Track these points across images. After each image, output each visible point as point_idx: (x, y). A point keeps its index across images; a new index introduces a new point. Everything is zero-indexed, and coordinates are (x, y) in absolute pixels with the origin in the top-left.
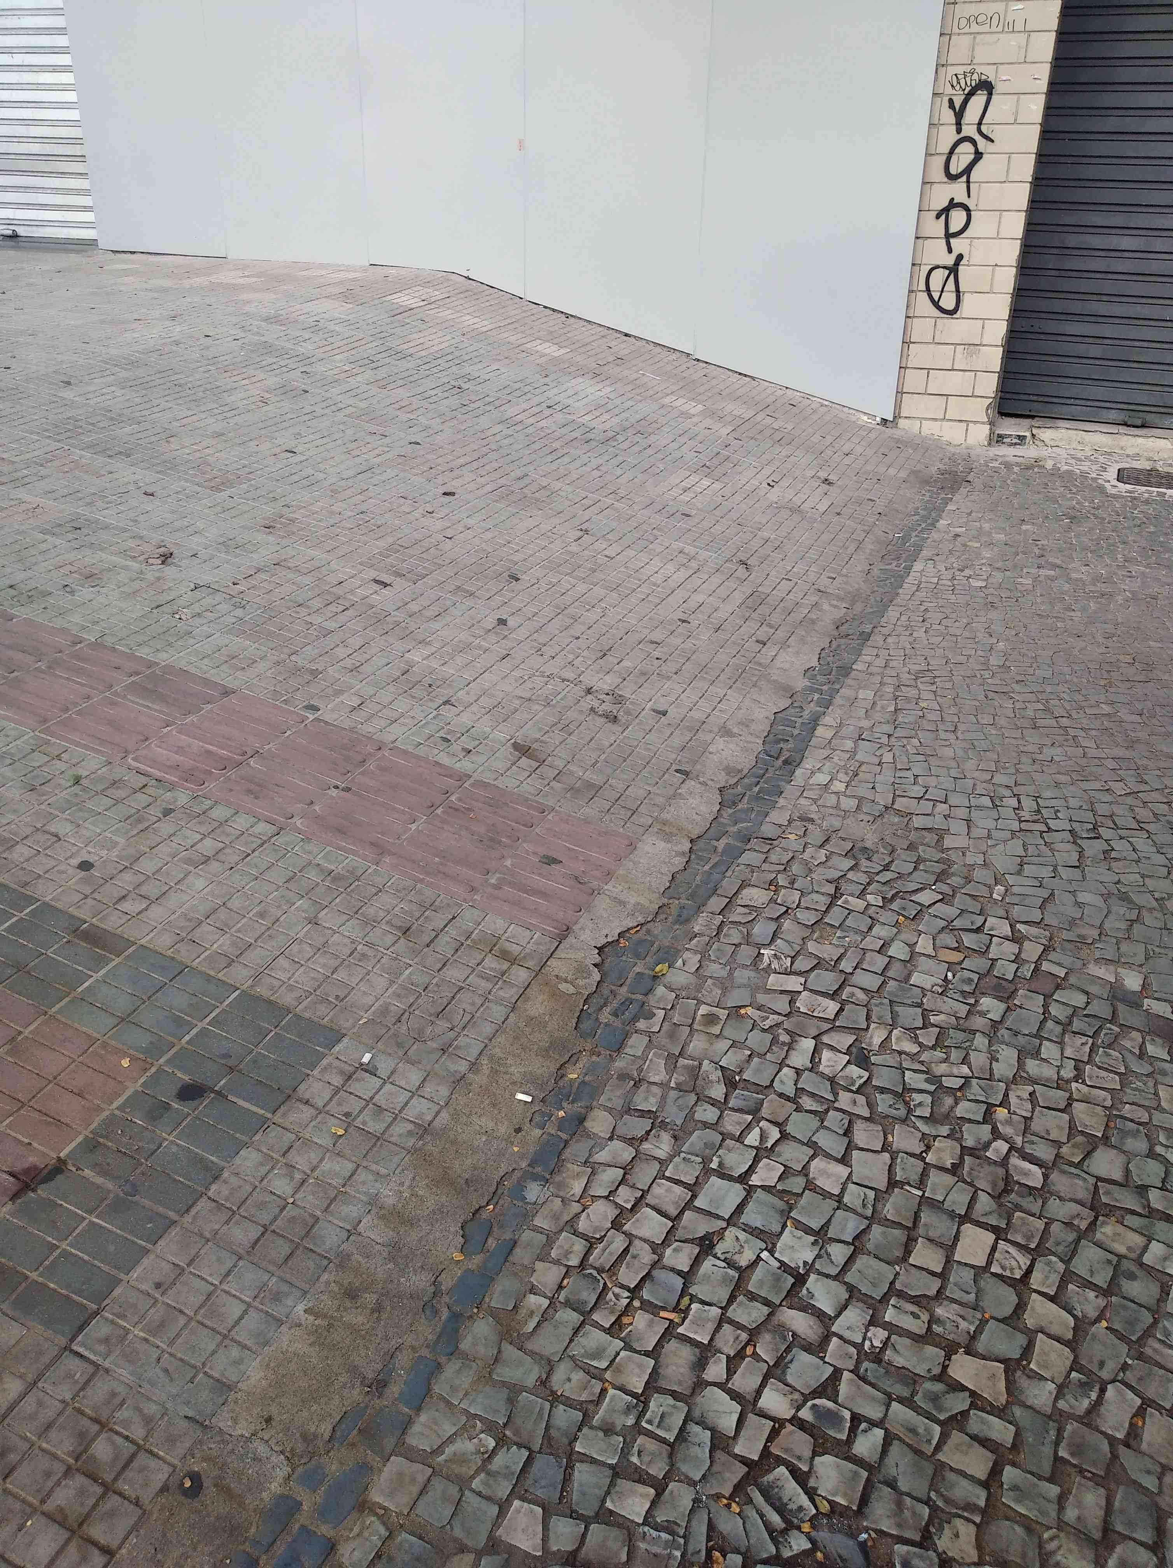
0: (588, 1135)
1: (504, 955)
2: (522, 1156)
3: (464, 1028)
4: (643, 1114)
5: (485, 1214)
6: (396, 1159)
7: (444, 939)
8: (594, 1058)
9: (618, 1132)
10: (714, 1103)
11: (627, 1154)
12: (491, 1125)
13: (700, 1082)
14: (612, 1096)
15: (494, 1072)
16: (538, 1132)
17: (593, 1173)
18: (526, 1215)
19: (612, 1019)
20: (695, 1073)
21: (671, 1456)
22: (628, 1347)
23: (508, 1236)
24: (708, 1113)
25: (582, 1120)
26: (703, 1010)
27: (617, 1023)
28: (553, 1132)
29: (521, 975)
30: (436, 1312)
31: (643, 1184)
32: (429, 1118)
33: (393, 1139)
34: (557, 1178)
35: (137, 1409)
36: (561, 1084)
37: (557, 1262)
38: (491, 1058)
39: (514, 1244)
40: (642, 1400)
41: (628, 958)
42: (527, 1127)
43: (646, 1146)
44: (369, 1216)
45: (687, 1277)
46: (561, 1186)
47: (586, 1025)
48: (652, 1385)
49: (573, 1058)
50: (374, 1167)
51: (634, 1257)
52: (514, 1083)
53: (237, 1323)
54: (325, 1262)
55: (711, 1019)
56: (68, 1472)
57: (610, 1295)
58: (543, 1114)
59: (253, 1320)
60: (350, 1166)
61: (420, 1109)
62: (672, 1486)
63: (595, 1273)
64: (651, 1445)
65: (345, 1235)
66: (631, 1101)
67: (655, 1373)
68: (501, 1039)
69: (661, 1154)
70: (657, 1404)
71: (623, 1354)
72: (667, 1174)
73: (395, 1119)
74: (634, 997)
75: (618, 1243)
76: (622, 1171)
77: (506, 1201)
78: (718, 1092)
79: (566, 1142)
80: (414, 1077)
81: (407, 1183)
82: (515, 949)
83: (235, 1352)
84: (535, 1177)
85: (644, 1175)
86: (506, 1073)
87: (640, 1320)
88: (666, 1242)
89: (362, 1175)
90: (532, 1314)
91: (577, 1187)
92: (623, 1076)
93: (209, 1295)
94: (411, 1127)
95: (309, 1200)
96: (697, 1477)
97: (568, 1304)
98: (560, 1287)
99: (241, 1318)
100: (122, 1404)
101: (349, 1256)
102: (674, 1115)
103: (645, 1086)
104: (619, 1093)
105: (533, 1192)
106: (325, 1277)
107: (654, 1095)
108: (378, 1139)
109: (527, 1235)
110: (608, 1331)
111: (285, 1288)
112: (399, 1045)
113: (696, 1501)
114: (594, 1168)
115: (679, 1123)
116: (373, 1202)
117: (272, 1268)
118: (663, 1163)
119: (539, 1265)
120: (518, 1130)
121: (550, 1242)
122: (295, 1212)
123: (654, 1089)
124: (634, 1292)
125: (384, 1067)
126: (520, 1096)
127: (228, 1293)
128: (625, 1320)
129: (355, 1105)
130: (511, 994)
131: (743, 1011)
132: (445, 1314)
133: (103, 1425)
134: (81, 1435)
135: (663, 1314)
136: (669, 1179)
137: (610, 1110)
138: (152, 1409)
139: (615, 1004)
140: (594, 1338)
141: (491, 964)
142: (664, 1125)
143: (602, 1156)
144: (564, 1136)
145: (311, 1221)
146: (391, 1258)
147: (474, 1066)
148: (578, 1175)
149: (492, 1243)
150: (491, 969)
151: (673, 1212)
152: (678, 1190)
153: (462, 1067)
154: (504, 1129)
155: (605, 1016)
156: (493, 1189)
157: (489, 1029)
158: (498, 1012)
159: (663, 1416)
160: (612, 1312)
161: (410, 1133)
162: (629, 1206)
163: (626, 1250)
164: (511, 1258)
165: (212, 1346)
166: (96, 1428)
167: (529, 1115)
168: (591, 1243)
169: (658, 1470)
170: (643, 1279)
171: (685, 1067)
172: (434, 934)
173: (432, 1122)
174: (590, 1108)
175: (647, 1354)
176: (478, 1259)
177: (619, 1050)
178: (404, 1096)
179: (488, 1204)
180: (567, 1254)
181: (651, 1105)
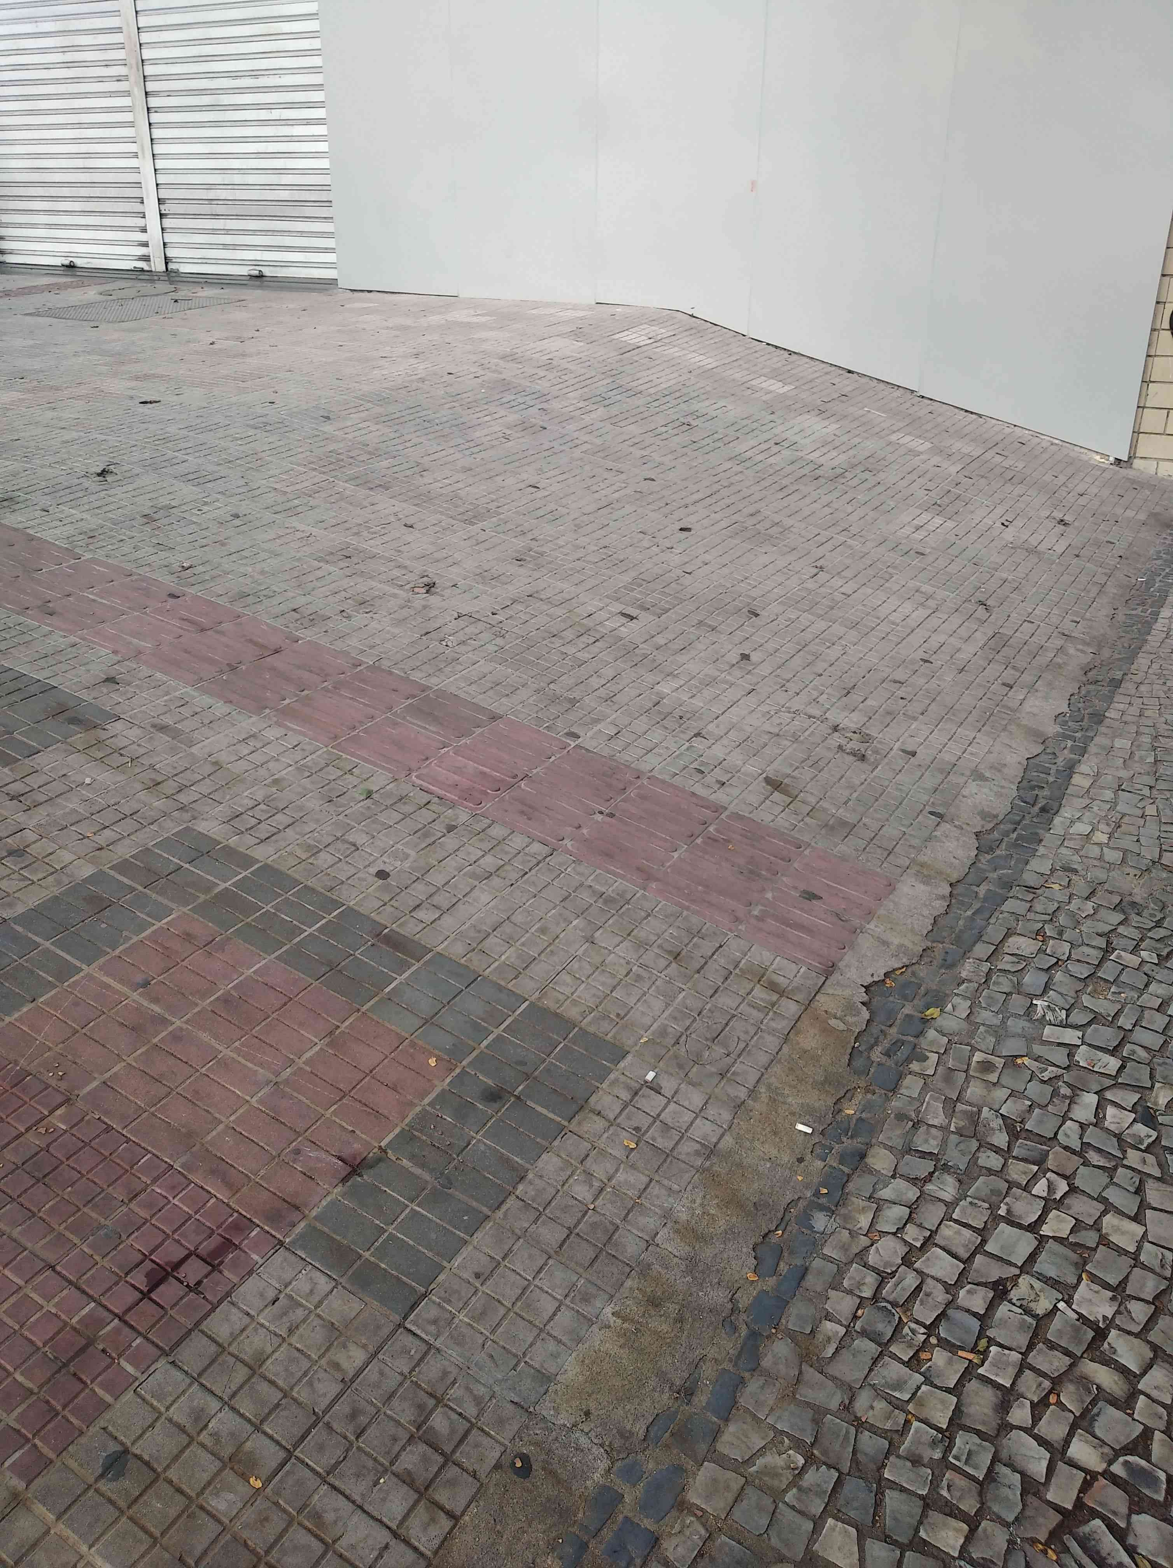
0: (871, 1171)
1: (773, 987)
2: (807, 1186)
3: (739, 1056)
4: (924, 1155)
5: (774, 1238)
6: (687, 1177)
7: (712, 966)
8: (869, 1096)
9: (900, 1170)
10: (997, 1150)
11: (912, 1193)
12: (774, 1152)
13: (980, 1128)
14: (893, 1134)
15: (772, 1100)
16: (819, 1164)
17: (878, 1210)
18: (815, 1243)
19: (884, 1059)
20: (974, 1118)
21: (980, 1494)
22: (928, 1381)
23: (799, 1262)
24: (993, 1161)
25: (863, 1156)
26: (978, 1057)
27: (890, 1063)
28: (835, 1165)
29: (790, 1008)
30: (735, 1329)
31: (931, 1222)
32: (714, 1140)
33: (682, 1157)
34: (843, 1211)
35: (467, 1389)
36: (839, 1118)
37: (850, 1292)
38: (769, 1087)
39: (806, 1270)
40: (947, 1436)
41: (894, 1000)
42: (808, 1157)
43: (929, 1187)
44: (666, 1230)
45: (984, 1319)
46: (846, 1218)
47: (859, 1063)
48: (957, 1421)
49: (848, 1095)
50: (666, 1182)
51: (928, 1295)
52: (793, 1114)
53: (551, 1319)
54: (628, 1269)
55: (986, 1067)
56: (411, 1439)
57: (906, 1330)
58: (824, 1146)
59: (565, 1317)
60: (645, 1180)
61: (703, 1130)
62: (984, 1524)
63: (889, 1307)
64: (961, 1482)
65: (644, 1245)
66: (911, 1141)
67: (958, 1411)
68: (777, 1069)
69: (947, 1197)
70: (962, 1441)
71: (924, 1388)
72: (954, 1216)
73: (682, 1138)
74: (904, 1038)
75: (911, 1281)
76: (908, 1210)
77: (793, 1227)
78: (1001, 1139)
79: (849, 1176)
80: (696, 1099)
81: (698, 1201)
82: (781, 980)
83: (551, 1346)
84: (822, 1208)
85: (931, 1215)
86: (784, 1103)
87: (939, 1357)
88: (959, 1283)
89: (655, 1189)
90: (829, 1339)
91: (864, 1221)
92: (901, 1117)
93: (525, 1289)
94: (697, 1147)
95: (609, 1209)
96: (1010, 1518)
97: (864, 1333)
98: (855, 1317)
99: (554, 1314)
100: (454, 1383)
101: (649, 1266)
102: (957, 1158)
103: (923, 1129)
104: (898, 1132)
105: (820, 1221)
106: (629, 1283)
107: (935, 1138)
108: (667, 1155)
109: (817, 1263)
110: (907, 1364)
111: (592, 1290)
112: (680, 1066)
113: (1012, 1542)
114: (880, 1205)
115: (962, 1167)
116: (667, 1215)
117: (581, 1270)
118: (950, 1206)
119: (832, 1293)
120: (800, 1160)
121: (841, 1272)
122: (597, 1218)
123: (934, 1131)
124: (931, 1328)
125: (668, 1085)
126: (800, 1127)
127: (541, 1289)
128: (924, 1356)
129: (643, 1121)
130: (782, 1025)
131: (1019, 1061)
132: (744, 1331)
133: (439, 1401)
134: (421, 1407)
135: (960, 1353)
136: (956, 1221)
137: (891, 1149)
138: (481, 1390)
139: (886, 1044)
140: (892, 1370)
141: (760, 994)
142: (946, 1168)
143: (886, 1193)
144: (846, 1170)
145: (611, 1228)
146: (689, 1271)
147: (752, 1093)
148: (864, 1210)
149: (783, 1267)
150: (762, 1000)
151: (965, 1255)
152: (967, 1233)
153: (742, 1093)
154: (786, 1158)
155: (876, 1055)
156: (780, 1215)
157: (764, 1059)
158: (771, 1042)
159: (970, 1453)
160: (910, 1346)
161: (697, 1153)
162: (918, 1245)
163: (919, 1288)
164: (803, 1284)
165: (530, 1340)
166: (431, 1402)
167: (810, 1145)
168: (883, 1277)
169: (969, 1505)
170: (938, 1318)
171: (965, 1112)
172: (703, 961)
173: (717, 1143)
174: (869, 1145)
175: (948, 1390)
176: (772, 1281)
177: (894, 1089)
178: (688, 1117)
179: (776, 1229)
180: (860, 1284)
181: (932, 1146)
